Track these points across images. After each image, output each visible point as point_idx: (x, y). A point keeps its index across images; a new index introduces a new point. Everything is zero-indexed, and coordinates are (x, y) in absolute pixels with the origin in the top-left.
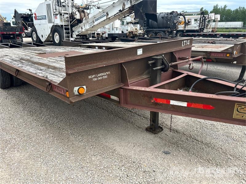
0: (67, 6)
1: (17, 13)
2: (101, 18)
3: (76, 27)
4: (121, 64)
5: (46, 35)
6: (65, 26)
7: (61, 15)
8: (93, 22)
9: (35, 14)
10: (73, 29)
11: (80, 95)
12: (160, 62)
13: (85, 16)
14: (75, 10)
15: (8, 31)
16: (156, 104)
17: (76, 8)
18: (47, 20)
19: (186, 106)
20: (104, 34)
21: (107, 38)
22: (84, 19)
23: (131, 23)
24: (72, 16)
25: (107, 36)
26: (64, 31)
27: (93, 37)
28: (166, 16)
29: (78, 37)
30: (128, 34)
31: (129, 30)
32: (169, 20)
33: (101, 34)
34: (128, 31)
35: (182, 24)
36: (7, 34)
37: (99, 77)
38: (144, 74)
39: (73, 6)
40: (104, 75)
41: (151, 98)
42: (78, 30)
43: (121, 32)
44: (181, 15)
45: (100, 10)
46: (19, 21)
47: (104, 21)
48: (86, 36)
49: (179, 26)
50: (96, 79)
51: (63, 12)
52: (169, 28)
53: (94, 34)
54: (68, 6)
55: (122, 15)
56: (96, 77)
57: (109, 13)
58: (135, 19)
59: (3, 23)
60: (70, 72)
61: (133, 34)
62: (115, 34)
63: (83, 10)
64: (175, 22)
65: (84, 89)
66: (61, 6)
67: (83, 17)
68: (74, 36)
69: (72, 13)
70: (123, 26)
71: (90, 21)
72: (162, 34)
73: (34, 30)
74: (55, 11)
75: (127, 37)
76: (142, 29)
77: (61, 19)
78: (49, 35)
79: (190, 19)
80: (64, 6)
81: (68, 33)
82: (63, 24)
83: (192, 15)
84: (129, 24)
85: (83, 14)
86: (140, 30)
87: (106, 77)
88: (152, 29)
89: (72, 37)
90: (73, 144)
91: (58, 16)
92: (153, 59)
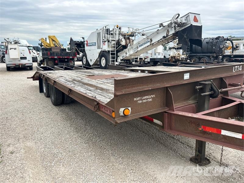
0: (114, 34)
1: (73, 40)
2: (145, 44)
3: (121, 52)
4: (167, 87)
5: (95, 60)
6: (111, 51)
7: (109, 41)
8: (138, 48)
9: (87, 42)
10: (119, 54)
11: (125, 116)
12: (208, 88)
13: (130, 42)
14: (121, 37)
15: (64, 55)
16: (204, 133)
17: (122, 35)
18: (96, 47)
19: (241, 138)
20: (146, 58)
21: (149, 63)
22: (129, 45)
23: (174, 48)
24: (118, 43)
25: (149, 61)
26: (110, 56)
27: (136, 61)
28: (211, 41)
29: (123, 61)
30: (170, 58)
31: (172, 55)
32: (214, 45)
33: (144, 59)
34: (170, 56)
35: (229, 48)
36: (62, 58)
37: (144, 99)
38: (191, 99)
39: (120, 34)
40: (149, 98)
41: (198, 125)
42: (122, 55)
43: (163, 57)
44: (228, 40)
45: (144, 37)
46: (73, 48)
47: (148, 46)
48: (129, 60)
49: (226, 51)
50: (141, 102)
51: (111, 39)
52: (214, 53)
53: (137, 58)
54: (116, 34)
55: (165, 40)
56: (141, 100)
57: (152, 40)
58: (177, 44)
59: (61, 49)
60: (118, 94)
61: (175, 59)
62: (157, 59)
63: (128, 37)
64: (221, 47)
65: (129, 111)
66: (109, 34)
67: (128, 43)
68: (119, 60)
69: (118, 40)
70: (166, 51)
71: (134, 47)
72: (206, 59)
73: (85, 55)
74: (104, 38)
75: (169, 61)
76: (185, 53)
77: (109, 45)
78: (97, 59)
79: (238, 44)
80: (112, 34)
81: (114, 58)
82: (110, 49)
83: (240, 40)
84: (172, 49)
85: (128, 41)
86: (183, 54)
87: (151, 100)
88: (196, 54)
89: (117, 61)
90: (113, 165)
91: (106, 43)
92: (201, 84)
